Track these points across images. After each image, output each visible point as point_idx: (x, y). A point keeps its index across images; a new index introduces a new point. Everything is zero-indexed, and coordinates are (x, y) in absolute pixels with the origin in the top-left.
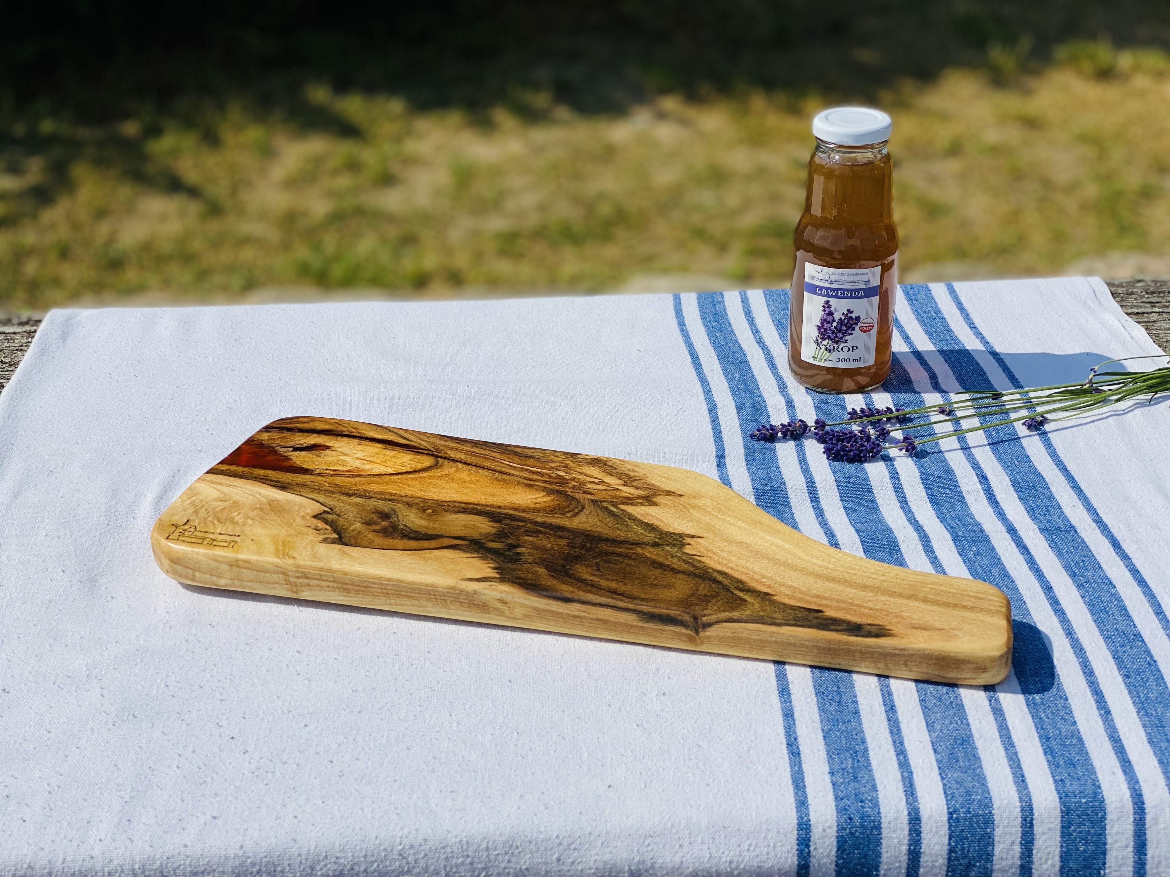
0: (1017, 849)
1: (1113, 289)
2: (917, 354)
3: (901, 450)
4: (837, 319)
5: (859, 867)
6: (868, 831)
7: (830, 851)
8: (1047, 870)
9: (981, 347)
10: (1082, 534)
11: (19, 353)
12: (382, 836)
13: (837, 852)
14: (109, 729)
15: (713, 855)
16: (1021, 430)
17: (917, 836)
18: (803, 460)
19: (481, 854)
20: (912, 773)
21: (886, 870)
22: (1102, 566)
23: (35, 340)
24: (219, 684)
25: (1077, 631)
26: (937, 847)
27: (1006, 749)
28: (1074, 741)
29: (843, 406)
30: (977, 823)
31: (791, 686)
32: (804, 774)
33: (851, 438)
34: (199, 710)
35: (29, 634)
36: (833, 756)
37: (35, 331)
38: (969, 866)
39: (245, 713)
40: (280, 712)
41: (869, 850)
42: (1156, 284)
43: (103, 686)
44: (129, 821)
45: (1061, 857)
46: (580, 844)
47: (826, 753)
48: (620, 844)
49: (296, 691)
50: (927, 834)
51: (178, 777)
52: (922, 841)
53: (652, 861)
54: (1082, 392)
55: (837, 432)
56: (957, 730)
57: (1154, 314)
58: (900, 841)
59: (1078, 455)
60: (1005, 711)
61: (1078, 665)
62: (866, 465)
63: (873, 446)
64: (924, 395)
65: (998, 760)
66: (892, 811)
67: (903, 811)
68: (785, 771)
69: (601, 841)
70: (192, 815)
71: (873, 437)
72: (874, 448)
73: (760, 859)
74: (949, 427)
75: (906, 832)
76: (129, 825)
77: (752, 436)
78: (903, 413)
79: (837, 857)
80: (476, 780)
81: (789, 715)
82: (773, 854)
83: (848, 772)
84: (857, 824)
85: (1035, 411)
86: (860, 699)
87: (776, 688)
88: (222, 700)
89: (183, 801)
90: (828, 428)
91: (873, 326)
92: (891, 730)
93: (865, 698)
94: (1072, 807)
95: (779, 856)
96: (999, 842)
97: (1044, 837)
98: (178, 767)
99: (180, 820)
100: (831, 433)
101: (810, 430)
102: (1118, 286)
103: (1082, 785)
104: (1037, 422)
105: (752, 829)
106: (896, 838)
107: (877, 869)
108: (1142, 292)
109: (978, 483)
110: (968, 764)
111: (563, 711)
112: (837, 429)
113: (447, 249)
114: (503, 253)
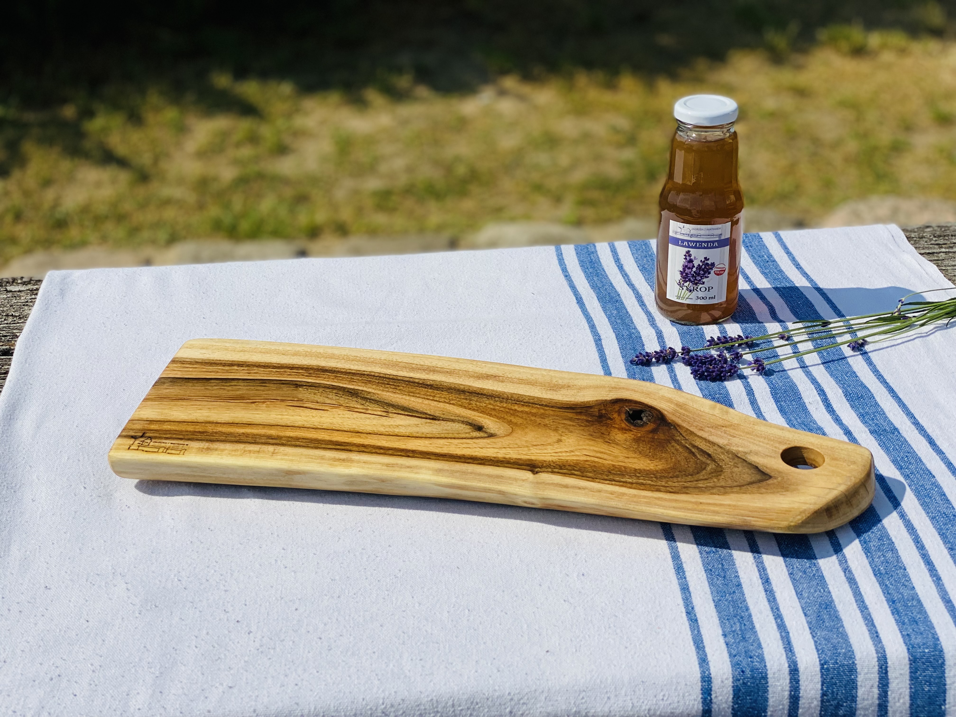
0: (876, 691)
1: (907, 234)
2: (757, 291)
3: (753, 370)
4: (696, 265)
5: (751, 710)
6: (757, 681)
7: (728, 698)
8: (900, 707)
9: (808, 284)
10: (904, 434)
11: (26, 308)
12: (368, 698)
13: (733, 698)
14: (137, 617)
15: (635, 705)
16: (847, 351)
17: (796, 683)
18: (675, 380)
19: (448, 710)
20: (788, 632)
21: (772, 711)
22: (923, 460)
23: (39, 297)
24: (221, 578)
25: (908, 514)
26: (812, 692)
27: (862, 612)
28: (915, 603)
29: (702, 335)
30: (843, 671)
31: (684, 565)
32: (703, 637)
33: (712, 361)
34: (208, 600)
35: (61, 540)
36: (724, 621)
37: (37, 289)
38: (838, 706)
39: (245, 601)
40: (274, 599)
41: (758, 696)
42: (941, 229)
43: (127, 582)
44: (161, 692)
45: (911, 696)
46: (528, 699)
47: (718, 619)
48: (560, 698)
49: (285, 581)
50: (804, 681)
51: (197, 655)
52: (800, 687)
53: (586, 711)
54: (892, 319)
55: (700, 356)
56: (821, 597)
57: (942, 254)
58: (783, 688)
59: (895, 370)
60: (858, 580)
61: (912, 541)
62: (726, 383)
63: (730, 367)
64: (767, 325)
65: (856, 620)
66: (775, 664)
67: (784, 663)
68: (687, 634)
69: (544, 696)
70: (212, 686)
71: (729, 359)
72: (732, 369)
73: (672, 707)
74: (788, 350)
75: (788, 681)
76: (162, 696)
77: (632, 362)
78: (752, 339)
79: (733, 702)
80: (439, 650)
81: (685, 589)
82: (683, 702)
83: (737, 634)
84: (749, 675)
85: (856, 335)
86: (741, 574)
87: (673, 567)
88: (226, 591)
89: (203, 674)
90: (691, 353)
91: (724, 271)
92: (768, 599)
93: (745, 573)
94: (917, 656)
95: (687, 703)
96: (861, 686)
97: (897, 681)
98: (196, 647)
99: (203, 690)
100: (695, 357)
101: (678, 355)
102: (911, 231)
103: (924, 638)
104: (858, 344)
105: (665, 682)
106: (780, 686)
107: (765, 711)
108: (930, 236)
109: (818, 395)
110: (832, 624)
111: (503, 591)
112: (700, 354)
113: (333, 206)
114: (380, 208)
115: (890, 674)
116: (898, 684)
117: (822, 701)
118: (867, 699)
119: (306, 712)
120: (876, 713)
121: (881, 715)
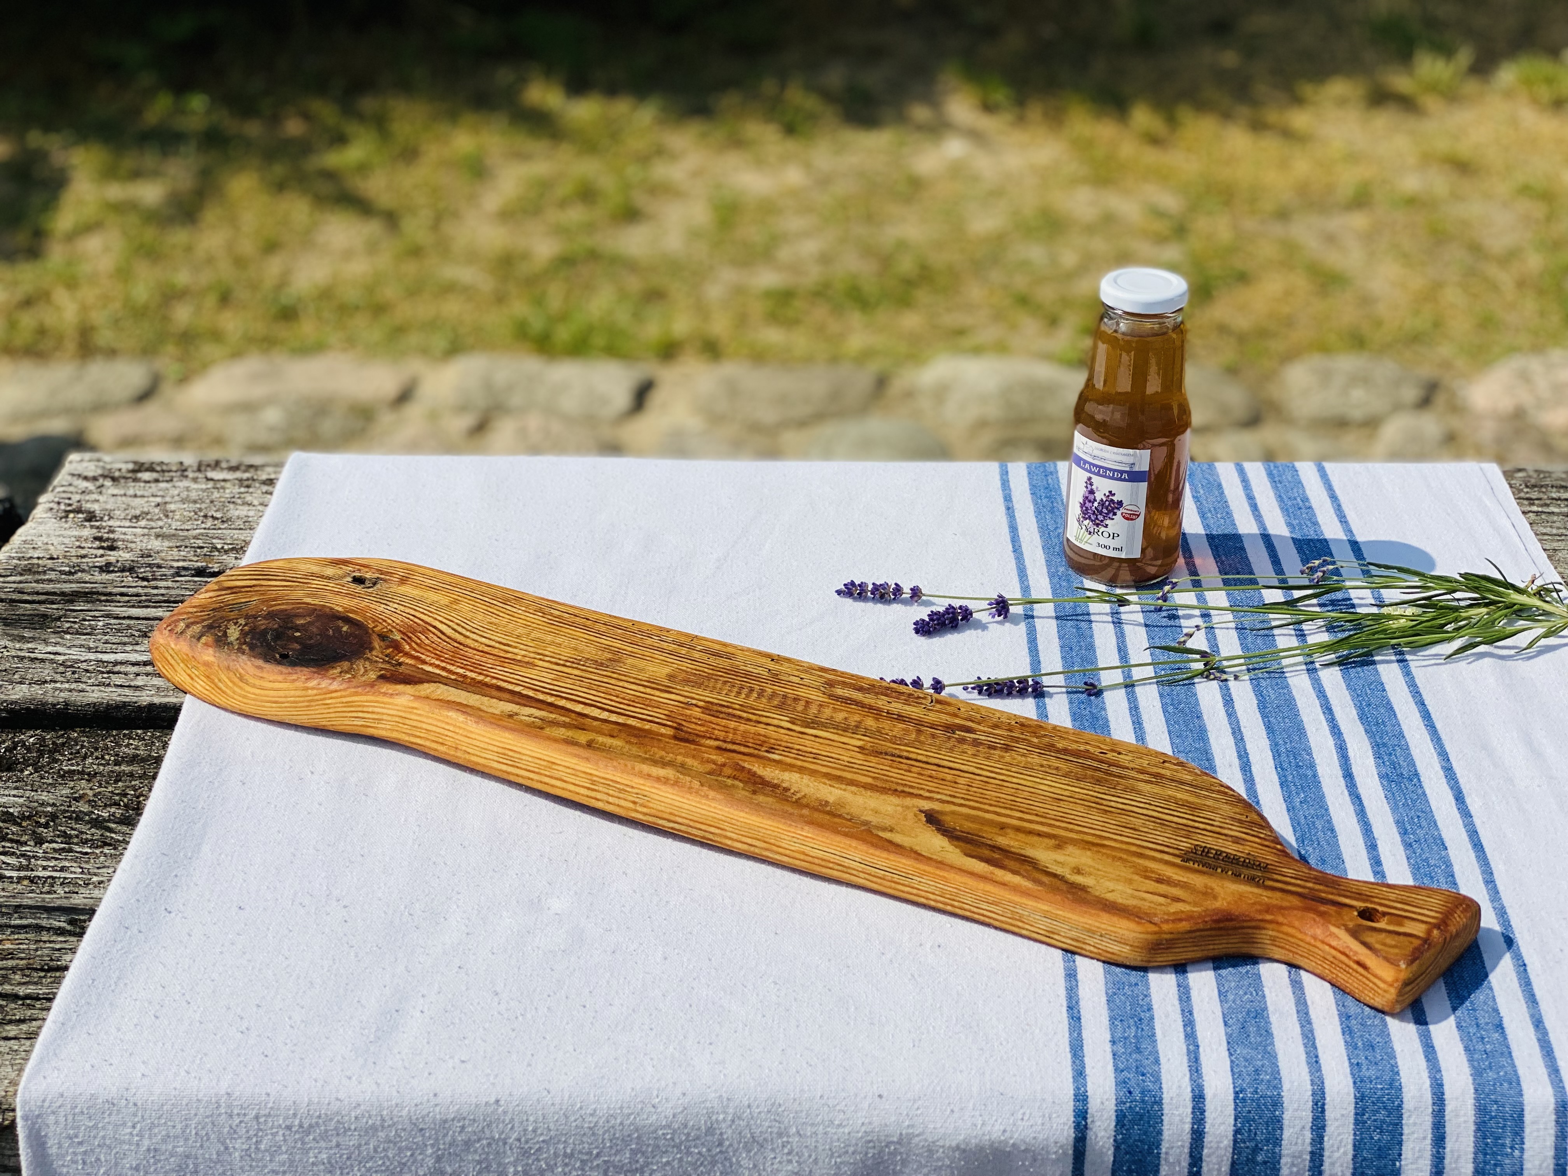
0: (1307, 1135)
5: (1139, 1144)
6: (1149, 1106)
7: (1109, 1125)
8: (1339, 1158)
12: (638, 1087)
13: (1116, 1126)
17: (1201, 1115)
20: (1198, 1046)
21: (1168, 1148)
26: (1222, 1128)
27: (1302, 1026)
30: (1265, 1104)
32: (1084, 1042)
36: (1116, 1023)
38: (1256, 1150)
41: (1149, 1126)
45: (1354, 1145)
46: (846, 1105)
47: (1108, 1019)
50: (1211, 1113)
52: (1206, 1120)
56: (1252, 1002)
58: (1183, 1119)
65: (1293, 1038)
66: (1174, 1087)
67: (1187, 1087)
68: (1064, 1037)
75: (1190, 1110)
79: (1115, 1131)
82: (1049, 1125)
83: (1130, 1041)
84: (1137, 1098)
94: (1367, 1093)
95: (1053, 1128)
96: (1288, 1126)
97: (1336, 1124)
103: (1379, 1070)
105: (1027, 1098)
106: (1179, 1115)
107: (1158, 1147)
110: (1259, 1039)
113: (702, 310)
114: (774, 318)
115: (1327, 1113)
116: (1338, 1127)
117: (1235, 1141)
118: (1296, 1144)
119: (557, 1101)
120: (1307, 1163)
121: (1314, 1167)
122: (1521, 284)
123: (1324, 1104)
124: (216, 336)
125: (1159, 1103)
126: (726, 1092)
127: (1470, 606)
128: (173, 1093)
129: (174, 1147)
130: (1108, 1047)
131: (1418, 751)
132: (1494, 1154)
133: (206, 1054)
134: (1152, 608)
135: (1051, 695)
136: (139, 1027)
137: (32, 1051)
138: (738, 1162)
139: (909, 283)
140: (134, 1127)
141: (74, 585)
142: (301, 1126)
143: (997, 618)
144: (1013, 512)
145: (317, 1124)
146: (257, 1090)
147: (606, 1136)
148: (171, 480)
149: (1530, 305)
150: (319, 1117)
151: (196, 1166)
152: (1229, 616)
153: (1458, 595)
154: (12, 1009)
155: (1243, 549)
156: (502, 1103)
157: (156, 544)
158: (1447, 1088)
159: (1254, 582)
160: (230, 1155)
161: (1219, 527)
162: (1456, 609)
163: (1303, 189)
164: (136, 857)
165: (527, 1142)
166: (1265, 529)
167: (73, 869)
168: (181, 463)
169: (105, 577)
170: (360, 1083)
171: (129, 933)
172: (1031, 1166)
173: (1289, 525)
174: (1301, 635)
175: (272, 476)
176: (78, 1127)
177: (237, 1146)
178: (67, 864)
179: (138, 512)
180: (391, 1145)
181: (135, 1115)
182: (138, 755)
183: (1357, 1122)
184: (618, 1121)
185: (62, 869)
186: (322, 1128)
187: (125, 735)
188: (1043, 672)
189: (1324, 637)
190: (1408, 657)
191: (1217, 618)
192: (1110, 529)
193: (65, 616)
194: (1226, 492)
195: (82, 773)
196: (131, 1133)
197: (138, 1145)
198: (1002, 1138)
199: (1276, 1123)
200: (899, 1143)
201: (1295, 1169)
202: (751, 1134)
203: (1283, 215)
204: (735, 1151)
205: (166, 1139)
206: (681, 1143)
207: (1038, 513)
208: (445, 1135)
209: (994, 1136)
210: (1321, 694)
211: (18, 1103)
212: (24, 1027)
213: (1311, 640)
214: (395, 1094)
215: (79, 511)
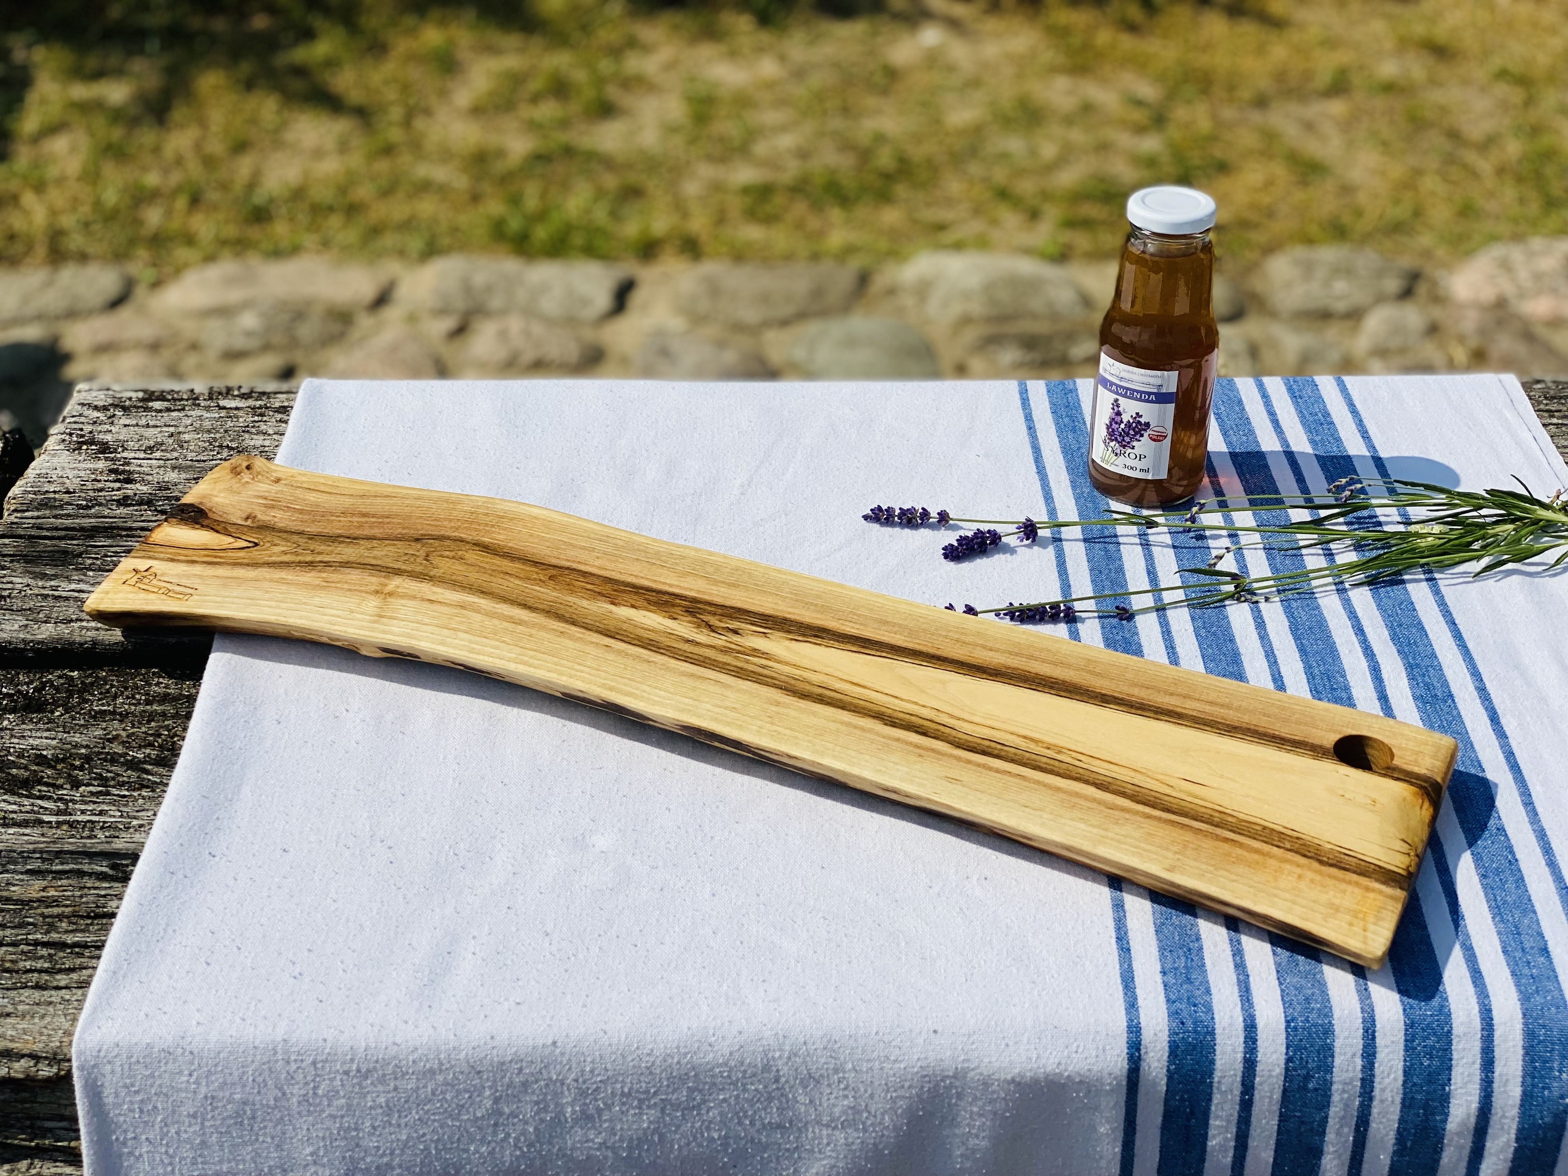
0: (1358, 1062)
2: (1289, 455)
5: (1192, 1073)
6: (1202, 1037)
7: (1162, 1055)
8: (1390, 1084)
9: (1365, 452)
10: (1460, 703)
13: (1169, 1057)
17: (1253, 1044)
20: (1248, 978)
21: (1220, 1077)
26: (1274, 1057)
30: (1316, 1033)
32: (1134, 973)
36: (1166, 953)
38: (1307, 1077)
41: (1202, 1056)
42: (1557, 386)
45: (1405, 1071)
47: (1158, 950)
50: (1263, 1042)
52: (1258, 1049)
58: (1235, 1049)
66: (1226, 1017)
67: (1238, 1017)
68: (1114, 968)
73: (1088, 1062)
79: (1168, 1062)
82: (1102, 1057)
83: (1180, 972)
84: (1190, 1029)
94: (1417, 1023)
95: (1108, 1060)
96: (1339, 1053)
97: (1387, 1051)
105: (1080, 1030)
106: (1231, 1045)
107: (1211, 1076)
109: (1353, 634)
111: (878, 895)
113: (680, 207)
114: (752, 215)
115: (1378, 1040)
116: (1388, 1054)
117: (1287, 1069)
118: (1347, 1071)
119: (615, 1041)
120: (1358, 1089)
121: (1365, 1093)
122: (1501, 171)
123: (1374, 1031)
124: (190, 240)
125: (1212, 1033)
126: (782, 1029)
127: (1496, 523)
128: (230, 1041)
129: (231, 1094)
130: (1159, 978)
131: (1451, 671)
132: (1542, 1077)
133: (260, 1001)
134: (1181, 529)
135: (1083, 620)
136: (191, 975)
137: (84, 1000)
138: (795, 1098)
139: (888, 177)
140: (190, 1075)
141: (93, 520)
142: (359, 1071)
143: (1026, 542)
144: (1035, 432)
145: (375, 1069)
146: (314, 1036)
147: (664, 1075)
148: (183, 409)
149: (1509, 193)
150: (377, 1061)
151: (254, 1112)
152: (1256, 537)
153: (1484, 512)
154: (61, 958)
155: (1266, 466)
156: (559, 1044)
157: (172, 476)
158: (1495, 1013)
159: (1280, 502)
160: (288, 1100)
161: (1242, 444)
162: (1483, 526)
163: (1280, 76)
164: (177, 800)
165: (584, 1082)
166: (1288, 446)
167: (112, 813)
168: (192, 391)
169: (122, 511)
170: (416, 1027)
171: (175, 878)
172: (1085, 1096)
173: (1312, 442)
174: (1330, 555)
175: (286, 404)
176: (135, 1076)
177: (294, 1092)
178: (106, 808)
179: (152, 443)
180: (449, 1088)
181: (192, 1063)
182: (169, 694)
183: (1406, 1050)
184: (675, 1060)
185: (101, 813)
186: (380, 1072)
187: (154, 673)
188: (1074, 597)
189: (1352, 557)
190: (1437, 576)
191: (1245, 539)
192: (1137, 451)
193: (87, 552)
194: (1247, 408)
195: (114, 713)
196: (188, 1081)
197: (195, 1092)
198: (1057, 1071)
199: (1327, 1052)
200: (955, 1077)
201: (1346, 1096)
202: (808, 1070)
203: (1261, 102)
204: (793, 1087)
205: (223, 1086)
206: (738, 1080)
207: (1061, 431)
208: (503, 1078)
209: (1049, 1069)
210: (1353, 616)
211: (74, 1053)
212: (74, 976)
213: (1340, 560)
214: (452, 1037)
215: (92, 442)
